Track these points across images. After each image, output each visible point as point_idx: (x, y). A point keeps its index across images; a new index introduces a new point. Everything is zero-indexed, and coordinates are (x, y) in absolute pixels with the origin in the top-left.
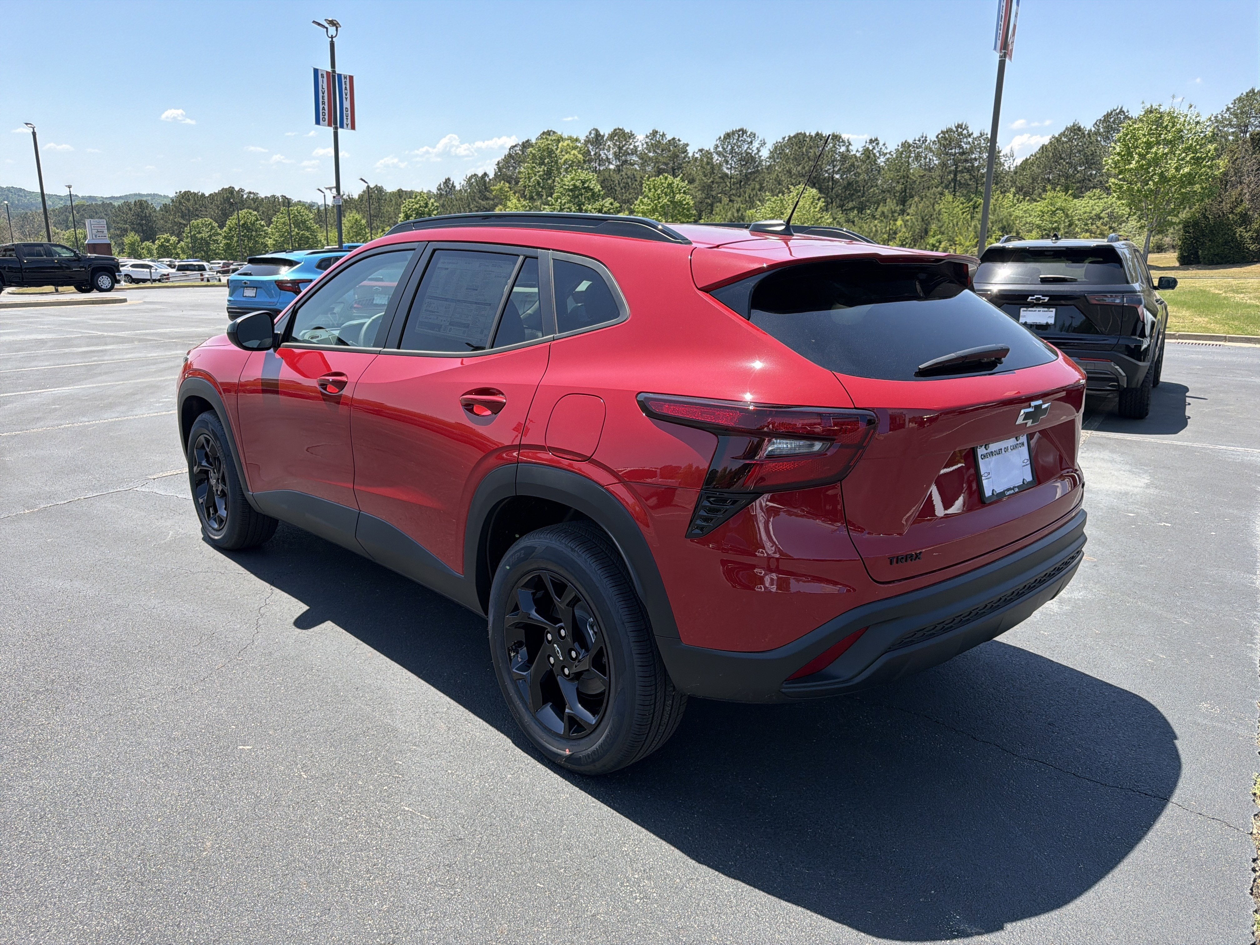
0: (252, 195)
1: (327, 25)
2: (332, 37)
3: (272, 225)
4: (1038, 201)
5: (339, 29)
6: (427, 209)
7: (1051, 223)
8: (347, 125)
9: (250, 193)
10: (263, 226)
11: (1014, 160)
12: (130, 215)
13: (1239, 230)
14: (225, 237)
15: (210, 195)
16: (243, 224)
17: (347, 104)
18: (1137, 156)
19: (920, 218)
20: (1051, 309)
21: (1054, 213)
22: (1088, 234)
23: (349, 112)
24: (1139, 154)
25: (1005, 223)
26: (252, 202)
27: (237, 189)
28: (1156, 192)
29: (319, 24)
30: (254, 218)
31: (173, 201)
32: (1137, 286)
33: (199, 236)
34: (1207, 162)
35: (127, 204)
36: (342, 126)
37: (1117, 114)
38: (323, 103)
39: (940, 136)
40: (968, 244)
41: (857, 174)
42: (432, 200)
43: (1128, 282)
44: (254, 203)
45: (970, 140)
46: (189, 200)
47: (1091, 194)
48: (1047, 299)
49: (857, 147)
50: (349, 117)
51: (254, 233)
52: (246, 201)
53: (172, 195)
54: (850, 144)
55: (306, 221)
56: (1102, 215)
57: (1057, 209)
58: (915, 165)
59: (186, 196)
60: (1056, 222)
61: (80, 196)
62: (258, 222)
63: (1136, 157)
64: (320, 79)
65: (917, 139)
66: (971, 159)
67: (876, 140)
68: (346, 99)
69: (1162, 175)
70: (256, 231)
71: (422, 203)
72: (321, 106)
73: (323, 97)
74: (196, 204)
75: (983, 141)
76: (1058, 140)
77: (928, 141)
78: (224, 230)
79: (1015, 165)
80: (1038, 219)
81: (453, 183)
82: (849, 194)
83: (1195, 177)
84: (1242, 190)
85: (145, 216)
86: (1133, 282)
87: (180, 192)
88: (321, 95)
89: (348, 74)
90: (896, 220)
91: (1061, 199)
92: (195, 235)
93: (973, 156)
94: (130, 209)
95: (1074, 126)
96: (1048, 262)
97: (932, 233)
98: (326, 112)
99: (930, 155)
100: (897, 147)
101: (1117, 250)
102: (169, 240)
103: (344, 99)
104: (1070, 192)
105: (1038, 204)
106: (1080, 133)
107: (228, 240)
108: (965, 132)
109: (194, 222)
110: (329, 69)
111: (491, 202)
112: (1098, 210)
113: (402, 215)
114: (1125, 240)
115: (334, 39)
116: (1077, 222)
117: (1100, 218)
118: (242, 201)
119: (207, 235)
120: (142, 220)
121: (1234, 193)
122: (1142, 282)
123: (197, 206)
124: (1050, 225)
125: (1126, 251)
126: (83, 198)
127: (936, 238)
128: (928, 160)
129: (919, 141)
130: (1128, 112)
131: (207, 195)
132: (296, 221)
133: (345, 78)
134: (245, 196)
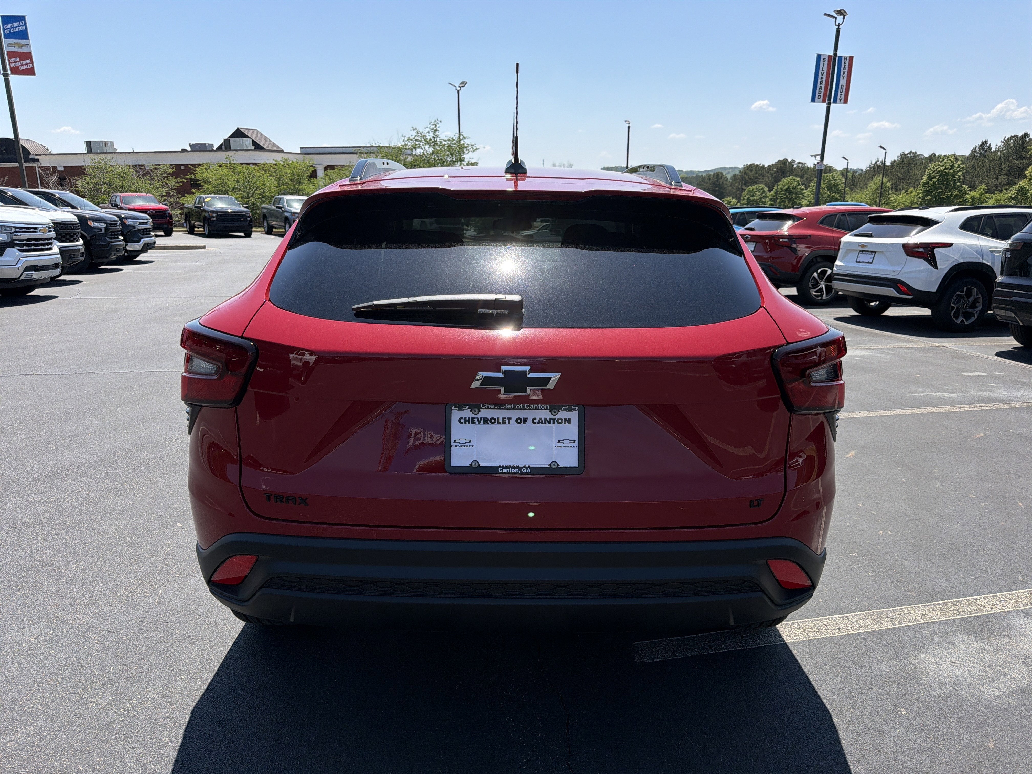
0: (800, 165)
1: (836, 16)
2: (839, 25)
3: (809, 189)
5: (846, 16)
6: (951, 171)
8: (840, 100)
9: (799, 163)
10: (803, 190)
12: (708, 184)
14: (771, 200)
15: (769, 166)
16: (787, 189)
17: (843, 82)
23: (844, 89)
26: (800, 170)
27: (789, 160)
29: (829, 15)
30: (796, 183)
31: (740, 172)
33: (752, 198)
35: (709, 176)
36: (835, 101)
38: (821, 83)
42: (959, 162)
44: (802, 171)
46: (751, 171)
50: (843, 94)
51: (794, 196)
52: (795, 168)
53: (741, 166)
55: (837, 185)
59: (751, 168)
61: (684, 171)
62: (799, 187)
64: (822, 62)
68: (843, 77)
70: (796, 194)
71: (948, 166)
72: (819, 86)
73: (822, 78)
74: (756, 174)
78: (771, 193)
81: (990, 146)
85: (719, 184)
87: (747, 164)
88: (820, 75)
89: (848, 55)
92: (749, 198)
94: (710, 179)
98: (823, 91)
102: (731, 202)
103: (841, 77)
107: (773, 201)
109: (751, 188)
110: (832, 53)
111: (1027, 161)
113: (925, 177)
115: (840, 27)
118: (792, 170)
119: (758, 198)
120: (716, 187)
123: (757, 175)
126: (686, 172)
131: (766, 166)
132: (830, 185)
133: (846, 59)
134: (795, 166)
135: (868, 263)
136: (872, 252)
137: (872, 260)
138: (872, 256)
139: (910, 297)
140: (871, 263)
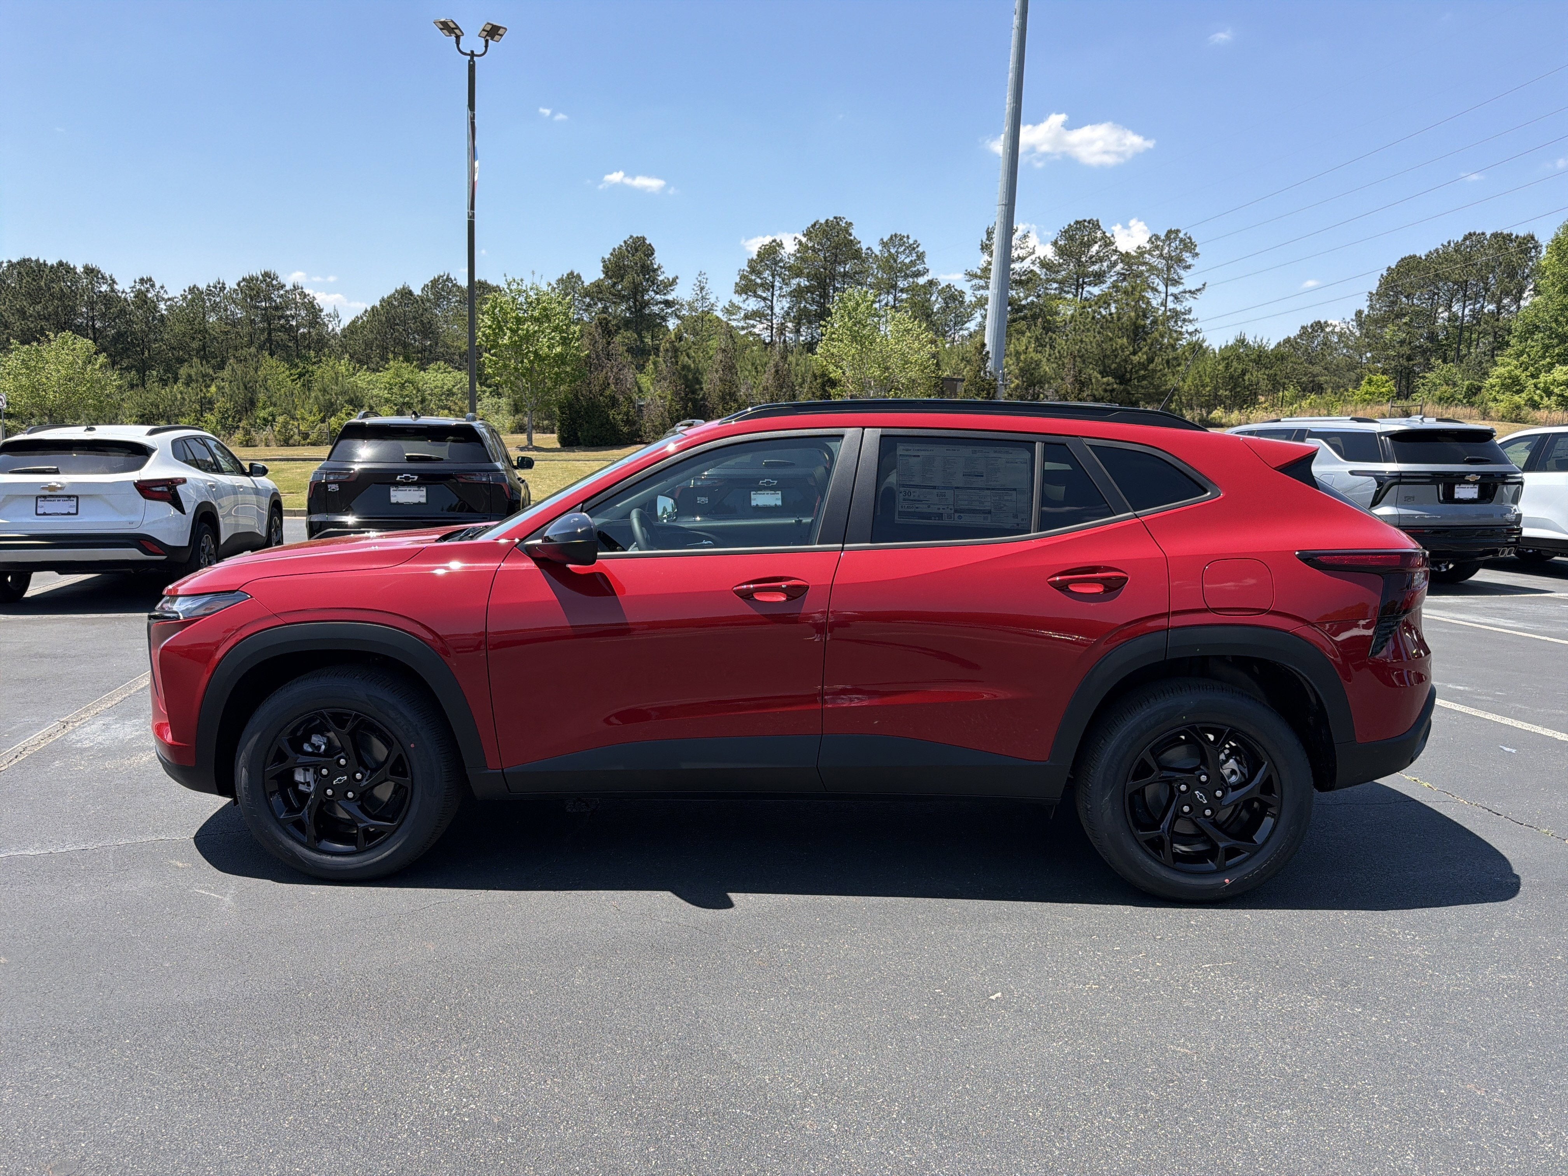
4: (381, 371)
7: (401, 397)
11: (340, 321)
13: (611, 412)
18: (508, 331)
19: (241, 385)
20: (421, 489)
21: (403, 386)
22: (446, 411)
24: (511, 330)
25: (352, 396)
28: (531, 370)
32: (499, 465)
34: (575, 343)
37: (444, 281)
39: (242, 284)
40: (312, 418)
41: (129, 323)
43: (490, 461)
45: (282, 292)
47: (436, 367)
48: (416, 477)
49: (125, 286)
54: (114, 282)
56: (455, 390)
57: (406, 382)
58: (212, 319)
60: (407, 396)
63: (508, 333)
65: (212, 285)
66: (287, 316)
67: (150, 280)
69: (536, 353)
75: (298, 296)
76: (389, 303)
77: (228, 289)
79: (342, 327)
80: (386, 392)
82: (122, 348)
83: (566, 357)
84: (607, 373)
86: (495, 461)
90: (209, 386)
91: (407, 371)
93: (288, 313)
95: (404, 289)
96: (409, 440)
97: (261, 404)
99: (232, 307)
100: (183, 293)
101: (476, 429)
104: (415, 363)
105: (381, 374)
106: (412, 298)
108: (274, 282)
112: (450, 385)
114: (481, 419)
116: (430, 397)
117: (453, 394)
121: (602, 376)
122: (503, 461)
124: (401, 400)
125: (484, 430)
127: (267, 410)
128: (229, 312)
129: (215, 287)
130: (455, 280)
135: (69, 514)
136: (72, 497)
137: (75, 509)
138: (75, 503)
139: (164, 557)
140: (77, 514)
